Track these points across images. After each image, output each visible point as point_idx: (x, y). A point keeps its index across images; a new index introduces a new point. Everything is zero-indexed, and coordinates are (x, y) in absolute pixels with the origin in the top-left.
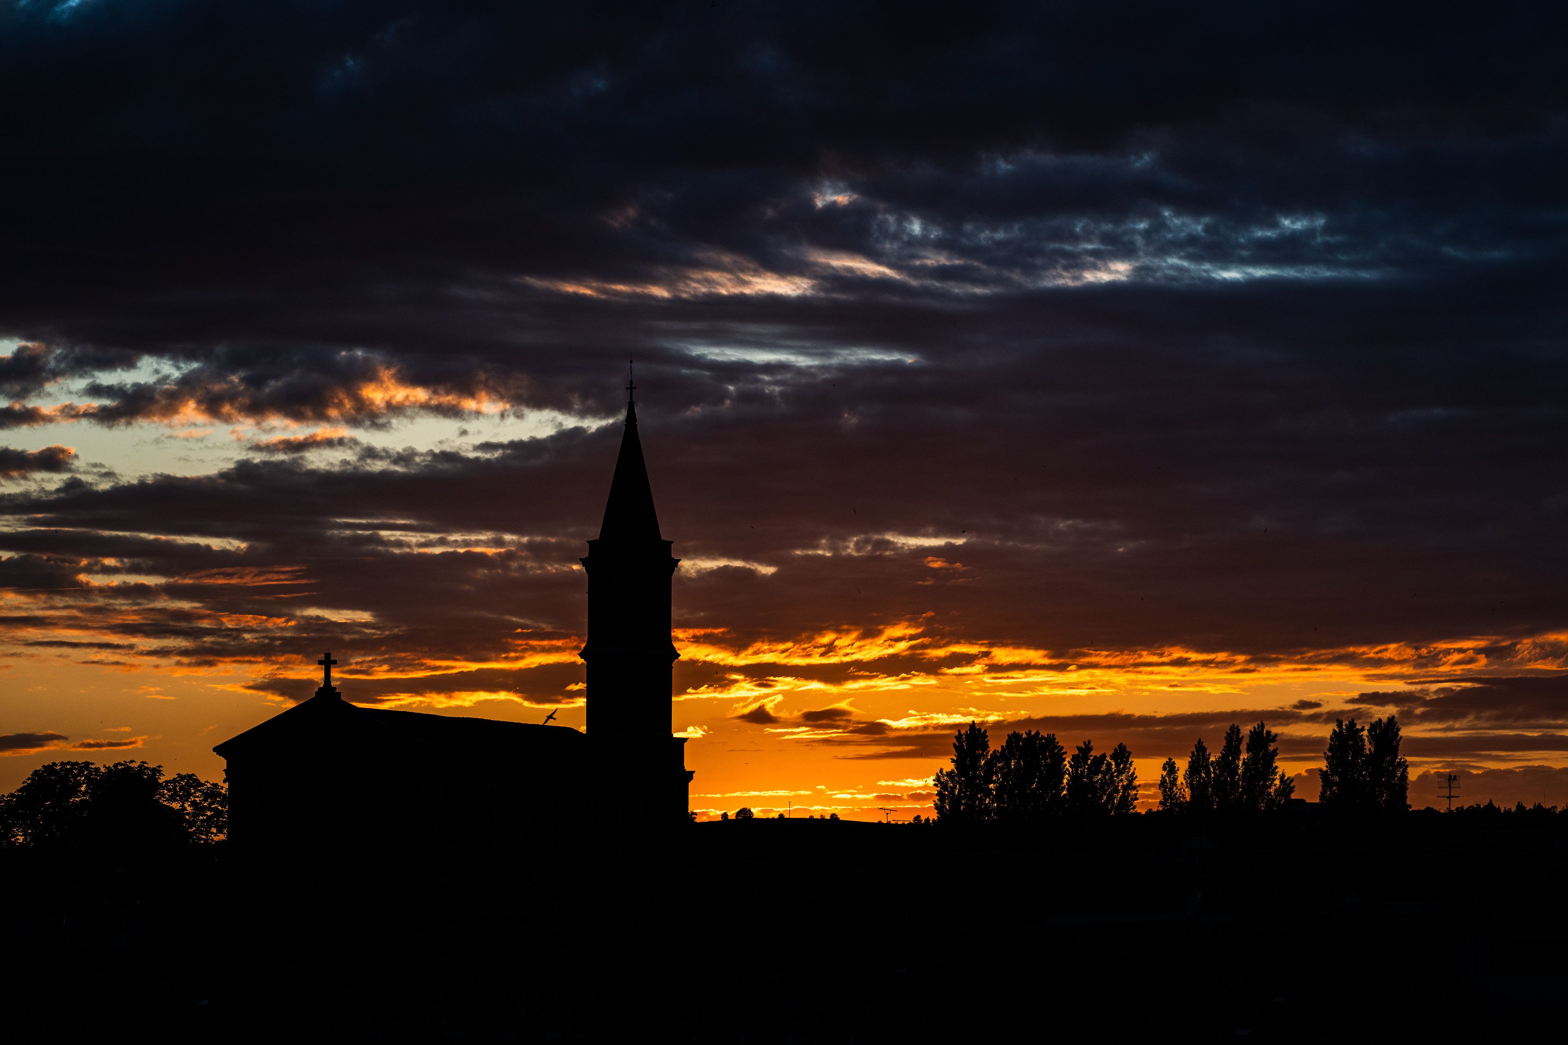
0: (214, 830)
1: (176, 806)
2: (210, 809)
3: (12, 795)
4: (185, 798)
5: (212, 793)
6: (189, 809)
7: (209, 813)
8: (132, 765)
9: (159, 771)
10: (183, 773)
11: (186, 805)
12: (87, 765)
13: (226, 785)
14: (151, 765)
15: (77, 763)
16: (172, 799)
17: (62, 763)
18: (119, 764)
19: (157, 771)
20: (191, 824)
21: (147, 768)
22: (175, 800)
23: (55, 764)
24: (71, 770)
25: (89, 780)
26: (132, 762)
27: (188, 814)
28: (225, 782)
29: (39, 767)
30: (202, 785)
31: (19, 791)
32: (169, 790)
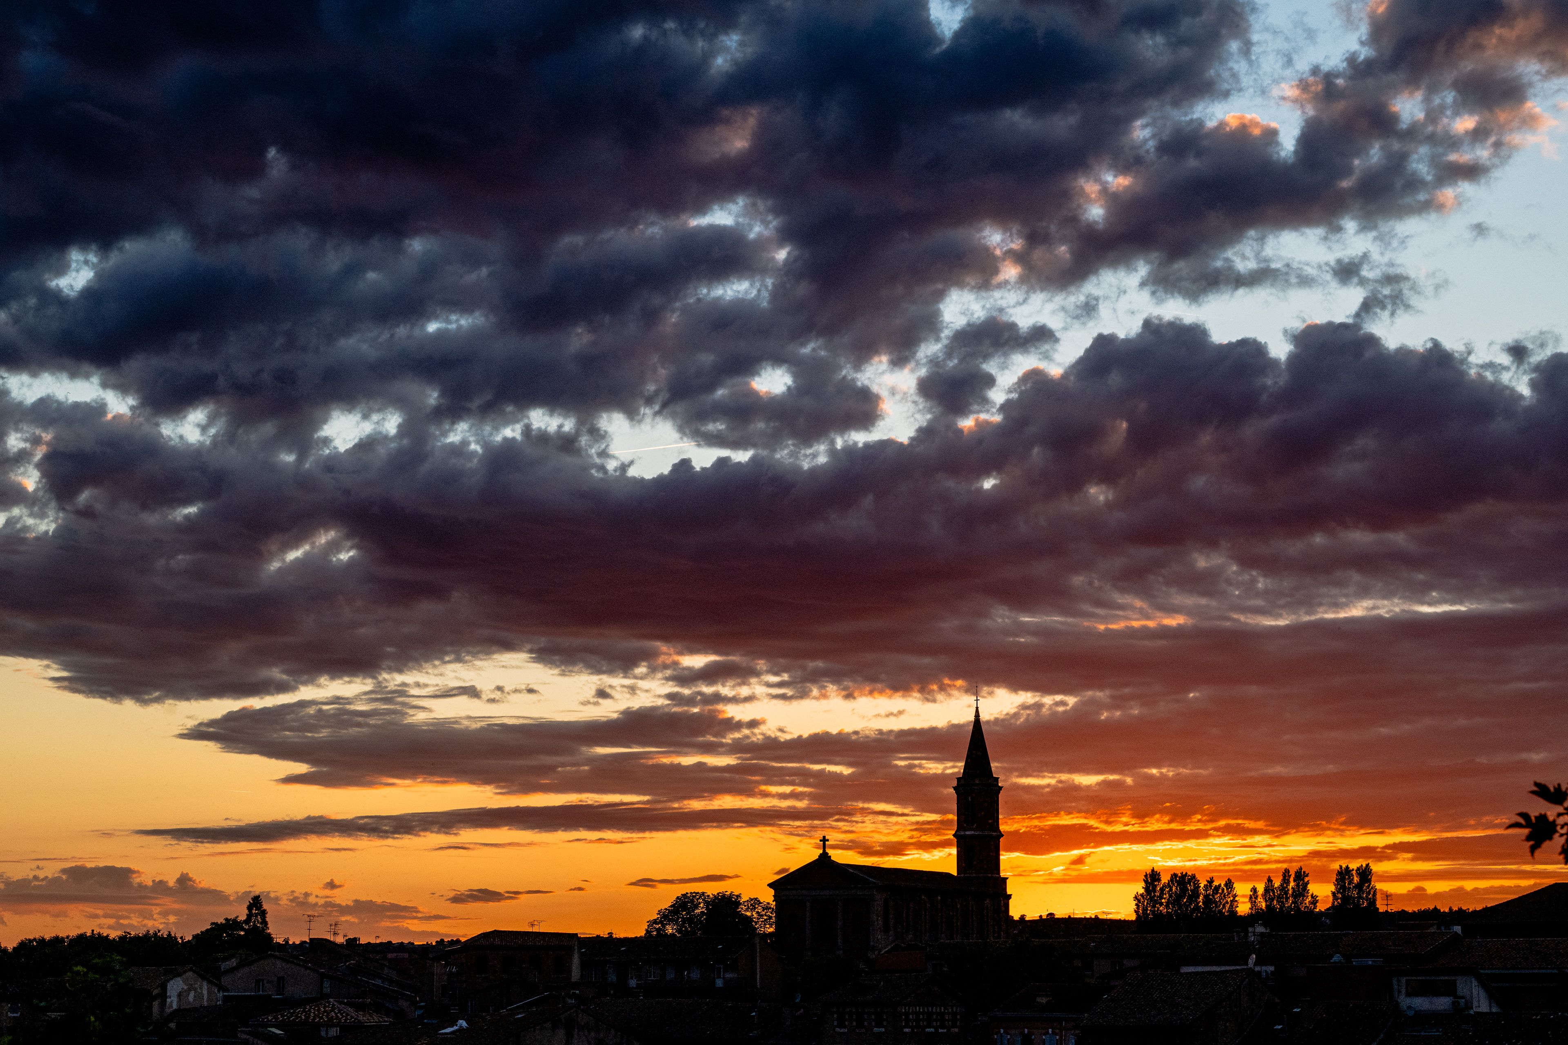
0: (768, 926)
1: (749, 914)
2: (766, 915)
3: (666, 909)
4: (753, 910)
5: (767, 908)
6: (755, 915)
7: (765, 918)
8: (726, 893)
9: (740, 896)
10: (752, 897)
11: (754, 913)
12: (703, 893)
13: (774, 903)
14: (736, 893)
15: (698, 893)
16: (747, 910)
17: (691, 893)
18: (720, 893)
20: (756, 923)
21: (734, 895)
22: (748, 911)
23: (687, 893)
24: (695, 896)
26: (726, 892)
27: (755, 918)
28: (773, 901)
29: (680, 895)
30: (762, 903)
31: (669, 907)
32: (745, 906)
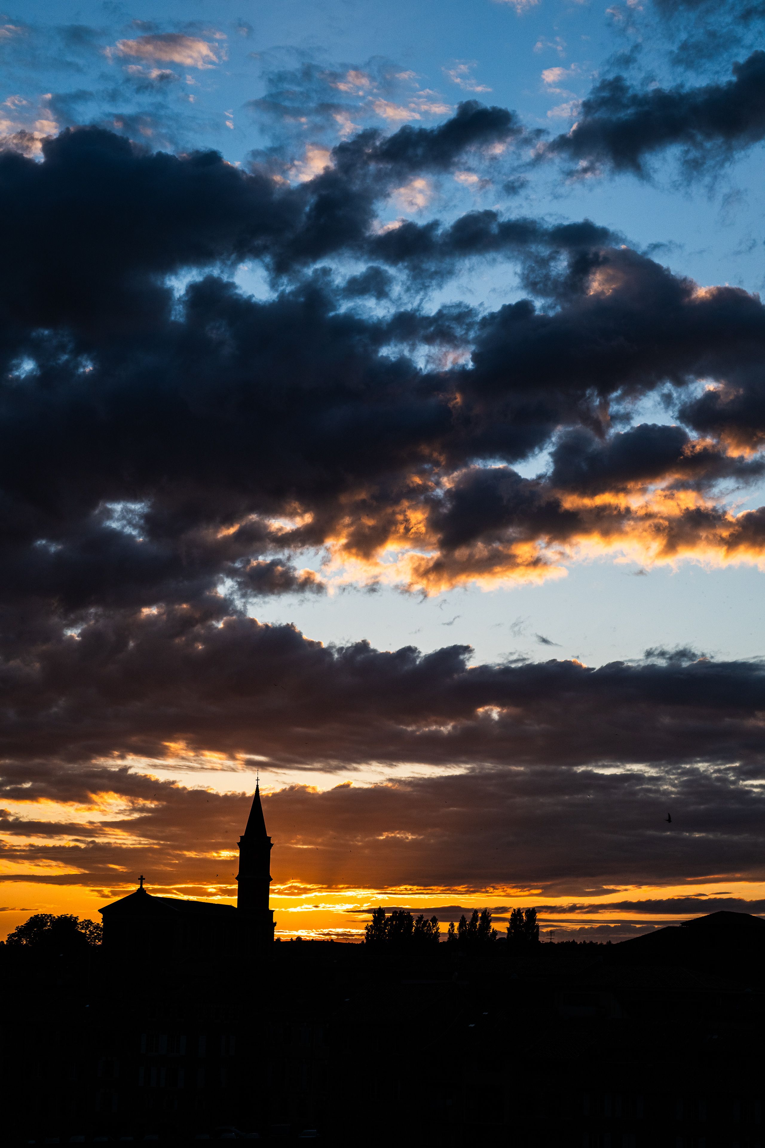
0: (97, 941)
1: (83, 931)
2: (96, 933)
3: (22, 926)
4: (86, 929)
5: (97, 927)
6: (88, 933)
7: (95, 934)
8: (67, 916)
10: (87, 919)
11: (87, 931)
12: (51, 915)
13: (102, 924)
14: (75, 916)
15: (47, 915)
16: (82, 929)
17: (41, 914)
18: (63, 915)
19: (76, 918)
20: (89, 938)
21: (73, 917)
23: (38, 915)
24: (44, 917)
25: (51, 921)
26: (67, 914)
27: (88, 935)
29: (33, 916)
30: (93, 924)
31: (25, 924)
32: (81, 925)
